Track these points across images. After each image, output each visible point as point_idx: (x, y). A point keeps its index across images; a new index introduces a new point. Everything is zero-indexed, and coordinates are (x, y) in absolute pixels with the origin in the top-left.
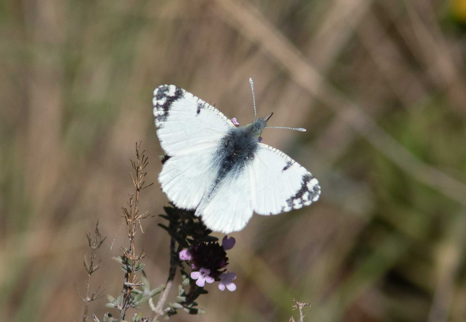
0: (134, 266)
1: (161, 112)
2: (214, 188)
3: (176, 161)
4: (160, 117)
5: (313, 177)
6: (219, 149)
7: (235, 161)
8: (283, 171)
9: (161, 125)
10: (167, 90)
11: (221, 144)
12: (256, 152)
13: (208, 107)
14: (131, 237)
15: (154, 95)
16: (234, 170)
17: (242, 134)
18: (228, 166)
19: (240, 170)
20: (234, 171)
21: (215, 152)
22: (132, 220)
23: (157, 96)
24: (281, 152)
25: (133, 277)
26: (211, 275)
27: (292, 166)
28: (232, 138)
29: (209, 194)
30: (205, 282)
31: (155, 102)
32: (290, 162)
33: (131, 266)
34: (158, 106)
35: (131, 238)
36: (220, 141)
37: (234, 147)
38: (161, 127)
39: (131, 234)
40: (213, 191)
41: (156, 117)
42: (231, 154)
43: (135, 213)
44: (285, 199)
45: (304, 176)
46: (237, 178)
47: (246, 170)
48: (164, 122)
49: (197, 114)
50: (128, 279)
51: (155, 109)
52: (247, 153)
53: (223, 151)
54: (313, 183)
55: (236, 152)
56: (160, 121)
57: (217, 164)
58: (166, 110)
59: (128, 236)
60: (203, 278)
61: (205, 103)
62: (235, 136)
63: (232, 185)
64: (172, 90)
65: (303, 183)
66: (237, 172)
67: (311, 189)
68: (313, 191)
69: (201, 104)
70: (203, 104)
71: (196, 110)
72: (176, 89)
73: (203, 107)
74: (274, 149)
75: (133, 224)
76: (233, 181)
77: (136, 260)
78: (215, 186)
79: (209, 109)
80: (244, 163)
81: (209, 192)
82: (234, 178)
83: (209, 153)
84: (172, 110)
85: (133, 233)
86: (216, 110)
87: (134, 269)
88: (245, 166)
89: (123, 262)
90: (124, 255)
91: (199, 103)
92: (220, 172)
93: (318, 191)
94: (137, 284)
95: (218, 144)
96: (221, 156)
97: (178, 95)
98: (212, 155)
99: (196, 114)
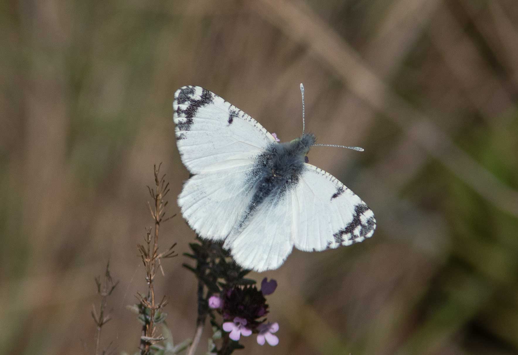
0: (154, 316)
1: (183, 118)
2: (248, 216)
3: (199, 181)
4: (181, 125)
5: (367, 207)
6: (255, 168)
7: (275, 185)
8: (332, 199)
9: (182, 134)
10: (192, 92)
11: (259, 162)
12: (300, 174)
13: (243, 116)
14: (149, 280)
15: (175, 97)
16: (273, 194)
17: (285, 151)
18: (266, 189)
19: (280, 196)
20: (273, 196)
21: (250, 172)
22: (151, 260)
23: (178, 99)
24: (331, 176)
25: (152, 330)
26: (247, 327)
27: (343, 193)
28: (272, 155)
29: (240, 223)
30: (241, 335)
31: (176, 106)
32: (341, 188)
33: (150, 316)
34: (179, 111)
35: (149, 282)
36: (257, 159)
37: (274, 166)
38: (183, 137)
39: (149, 277)
40: (246, 219)
41: (177, 125)
42: (271, 175)
43: (154, 251)
44: (332, 233)
45: (357, 206)
46: (276, 204)
47: (287, 195)
48: (187, 131)
49: (229, 124)
50: (147, 332)
51: (176, 114)
52: (290, 175)
53: (261, 172)
54: (367, 215)
55: (276, 173)
56: (182, 130)
57: (253, 187)
58: (190, 116)
59: (146, 279)
60: (238, 330)
61: (239, 111)
62: (276, 154)
63: (269, 213)
64: (198, 93)
65: (356, 215)
66: (276, 197)
67: (365, 223)
68: (367, 225)
69: (234, 112)
70: (236, 112)
71: (227, 118)
72: (203, 91)
73: (236, 115)
74: (323, 172)
75: (151, 265)
76: (271, 208)
77: (156, 308)
78: (249, 214)
79: (244, 118)
80: (285, 187)
81: (241, 220)
82: (272, 205)
83: (242, 172)
84: (197, 117)
85: (152, 275)
86: (253, 120)
87: (153, 320)
88: (287, 191)
89: (140, 312)
90: (141, 303)
91: (232, 110)
92: (256, 196)
93: (373, 225)
94: (158, 338)
95: (255, 163)
96: (257, 177)
97: (206, 99)
98: (246, 176)
99: (227, 123)
